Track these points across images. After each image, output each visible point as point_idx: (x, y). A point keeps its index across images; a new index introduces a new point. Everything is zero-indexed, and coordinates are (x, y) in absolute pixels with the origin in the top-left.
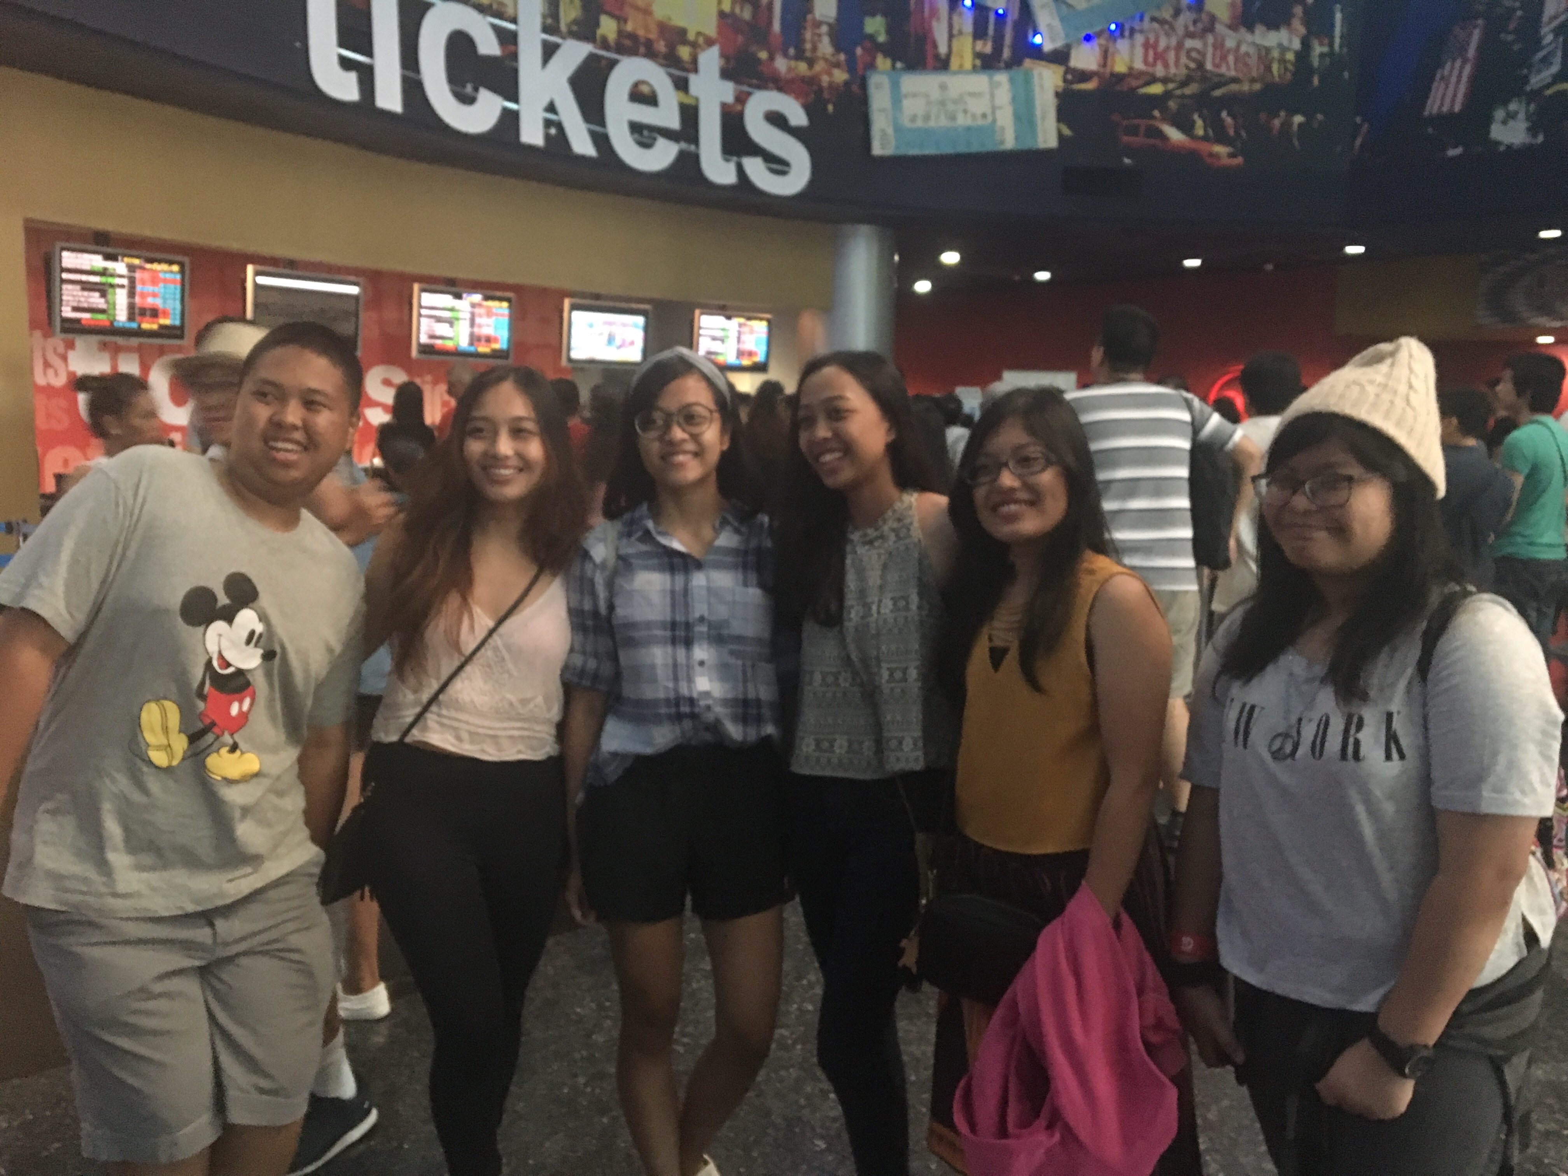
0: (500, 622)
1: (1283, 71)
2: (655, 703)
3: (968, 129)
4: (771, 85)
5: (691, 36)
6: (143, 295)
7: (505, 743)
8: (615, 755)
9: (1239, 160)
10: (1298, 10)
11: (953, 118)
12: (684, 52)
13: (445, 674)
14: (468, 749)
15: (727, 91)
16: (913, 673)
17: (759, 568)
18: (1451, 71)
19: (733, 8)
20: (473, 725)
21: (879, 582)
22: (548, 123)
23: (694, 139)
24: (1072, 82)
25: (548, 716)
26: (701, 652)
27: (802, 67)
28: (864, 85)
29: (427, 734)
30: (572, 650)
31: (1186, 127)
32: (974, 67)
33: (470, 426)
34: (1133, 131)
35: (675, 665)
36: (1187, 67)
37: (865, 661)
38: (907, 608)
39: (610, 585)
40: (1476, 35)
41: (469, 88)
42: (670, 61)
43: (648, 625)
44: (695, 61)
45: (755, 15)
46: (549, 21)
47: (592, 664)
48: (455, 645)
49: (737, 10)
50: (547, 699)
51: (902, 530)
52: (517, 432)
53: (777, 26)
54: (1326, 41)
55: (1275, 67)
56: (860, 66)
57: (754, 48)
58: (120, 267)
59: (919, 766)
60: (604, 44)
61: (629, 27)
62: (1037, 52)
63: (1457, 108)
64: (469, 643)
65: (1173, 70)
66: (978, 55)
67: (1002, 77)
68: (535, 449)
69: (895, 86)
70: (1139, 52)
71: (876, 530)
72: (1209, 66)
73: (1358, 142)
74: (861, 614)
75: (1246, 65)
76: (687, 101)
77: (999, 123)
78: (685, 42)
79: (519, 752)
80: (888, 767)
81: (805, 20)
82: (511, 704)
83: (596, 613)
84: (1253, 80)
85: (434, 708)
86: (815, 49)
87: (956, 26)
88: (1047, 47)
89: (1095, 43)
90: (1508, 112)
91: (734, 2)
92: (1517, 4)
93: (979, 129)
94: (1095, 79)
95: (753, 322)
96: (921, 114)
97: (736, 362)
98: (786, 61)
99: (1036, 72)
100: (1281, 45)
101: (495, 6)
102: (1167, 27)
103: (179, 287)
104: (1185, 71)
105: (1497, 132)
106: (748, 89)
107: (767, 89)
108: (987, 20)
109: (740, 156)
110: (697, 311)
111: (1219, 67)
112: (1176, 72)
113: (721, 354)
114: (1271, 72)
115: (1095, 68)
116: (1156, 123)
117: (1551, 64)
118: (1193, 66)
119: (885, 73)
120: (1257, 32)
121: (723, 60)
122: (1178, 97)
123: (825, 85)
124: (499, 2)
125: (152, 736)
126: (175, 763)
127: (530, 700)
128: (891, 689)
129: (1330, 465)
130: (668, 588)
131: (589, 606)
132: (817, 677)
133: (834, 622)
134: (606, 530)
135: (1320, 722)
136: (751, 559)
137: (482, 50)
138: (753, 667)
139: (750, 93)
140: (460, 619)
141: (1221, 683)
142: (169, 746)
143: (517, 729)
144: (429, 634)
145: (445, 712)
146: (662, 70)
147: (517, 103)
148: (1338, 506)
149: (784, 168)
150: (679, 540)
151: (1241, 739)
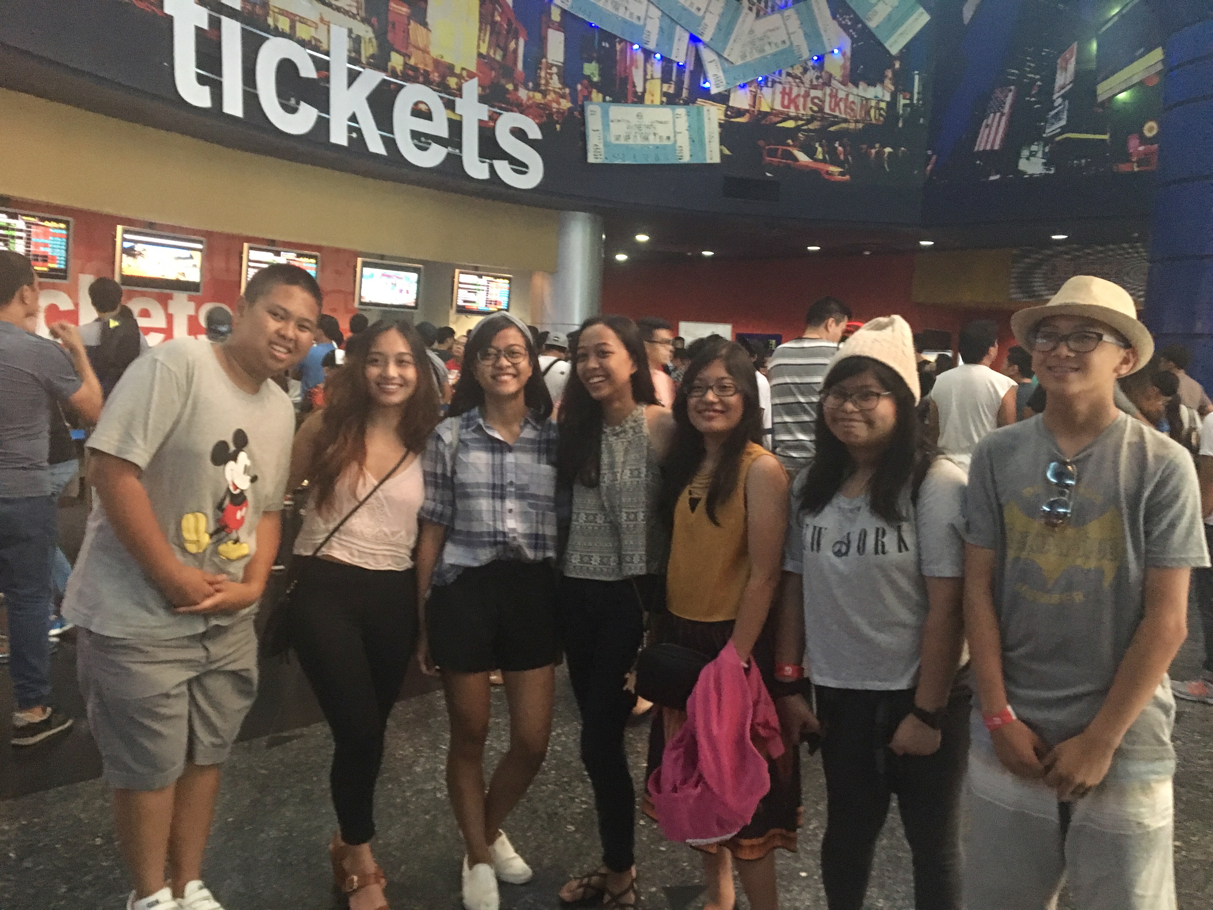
0: (381, 482)
1: (877, 116)
2: (481, 534)
3: (657, 147)
4: (515, 109)
5: (457, 71)
6: (37, 245)
7: (380, 558)
8: (452, 566)
9: (847, 177)
10: (889, 73)
11: (646, 139)
12: (452, 82)
13: (346, 512)
14: (356, 561)
15: (483, 112)
16: (641, 516)
17: (548, 451)
18: (993, 121)
19: (488, 52)
20: (361, 546)
21: (622, 460)
22: (351, 129)
23: (459, 146)
24: (731, 117)
25: (408, 544)
26: (510, 504)
27: (538, 96)
28: (582, 112)
29: (332, 551)
30: (426, 498)
31: (811, 153)
32: (662, 103)
33: (370, 357)
34: (773, 153)
35: (494, 511)
36: (811, 109)
37: (612, 507)
38: (639, 476)
39: (454, 457)
40: (1010, 95)
41: (293, 101)
42: (442, 87)
43: (478, 485)
44: (460, 89)
45: (504, 56)
46: (353, 55)
47: (439, 508)
48: (354, 495)
49: (492, 54)
50: (408, 533)
51: (637, 429)
52: (400, 362)
53: (520, 65)
54: (908, 95)
55: (872, 112)
56: (580, 98)
57: (503, 81)
58: (20, 223)
59: (643, 572)
60: (394, 74)
61: (412, 62)
62: (706, 94)
63: (996, 147)
64: (362, 493)
65: (802, 112)
66: (665, 94)
67: (681, 111)
68: (411, 373)
69: (605, 114)
70: (778, 97)
71: (621, 427)
72: (827, 110)
73: (929, 168)
74: (611, 479)
75: (852, 110)
76: (453, 117)
77: (679, 144)
78: (454, 75)
79: (389, 565)
80: (625, 573)
81: (541, 63)
82: (386, 534)
83: (444, 475)
84: (857, 121)
85: (336, 534)
86: (547, 83)
87: (649, 73)
88: (714, 91)
89: (748, 89)
90: (1031, 152)
91: (489, 47)
92: (1038, 77)
93: (664, 147)
94: (748, 115)
95: (498, 280)
96: (623, 134)
97: (486, 309)
98: (526, 91)
99: (705, 109)
100: (876, 97)
101: (313, 42)
102: (797, 80)
103: (64, 240)
104: (810, 113)
105: (1024, 165)
106: (498, 111)
107: (512, 111)
108: (671, 69)
109: (491, 159)
110: (457, 271)
111: (834, 111)
112: (804, 113)
113: (474, 302)
114: (870, 116)
115: (747, 107)
116: (789, 149)
117: (1060, 119)
118: (815, 109)
119: (598, 104)
120: (861, 87)
121: (480, 89)
122: (805, 130)
123: (554, 110)
124: (316, 39)
125: (188, 535)
126: (201, 551)
127: (397, 532)
128: (628, 525)
129: (866, 386)
130: (491, 462)
131: (439, 471)
132: (583, 516)
133: (594, 484)
134: (452, 423)
135: (860, 535)
136: (543, 446)
137: (303, 74)
138: (543, 514)
139: (500, 114)
140: (358, 479)
141: (801, 515)
142: (198, 541)
143: (388, 550)
144: (338, 487)
145: (343, 537)
146: (436, 94)
147: (328, 113)
148: (870, 410)
149: (524, 169)
150: (499, 432)
151: (815, 547)
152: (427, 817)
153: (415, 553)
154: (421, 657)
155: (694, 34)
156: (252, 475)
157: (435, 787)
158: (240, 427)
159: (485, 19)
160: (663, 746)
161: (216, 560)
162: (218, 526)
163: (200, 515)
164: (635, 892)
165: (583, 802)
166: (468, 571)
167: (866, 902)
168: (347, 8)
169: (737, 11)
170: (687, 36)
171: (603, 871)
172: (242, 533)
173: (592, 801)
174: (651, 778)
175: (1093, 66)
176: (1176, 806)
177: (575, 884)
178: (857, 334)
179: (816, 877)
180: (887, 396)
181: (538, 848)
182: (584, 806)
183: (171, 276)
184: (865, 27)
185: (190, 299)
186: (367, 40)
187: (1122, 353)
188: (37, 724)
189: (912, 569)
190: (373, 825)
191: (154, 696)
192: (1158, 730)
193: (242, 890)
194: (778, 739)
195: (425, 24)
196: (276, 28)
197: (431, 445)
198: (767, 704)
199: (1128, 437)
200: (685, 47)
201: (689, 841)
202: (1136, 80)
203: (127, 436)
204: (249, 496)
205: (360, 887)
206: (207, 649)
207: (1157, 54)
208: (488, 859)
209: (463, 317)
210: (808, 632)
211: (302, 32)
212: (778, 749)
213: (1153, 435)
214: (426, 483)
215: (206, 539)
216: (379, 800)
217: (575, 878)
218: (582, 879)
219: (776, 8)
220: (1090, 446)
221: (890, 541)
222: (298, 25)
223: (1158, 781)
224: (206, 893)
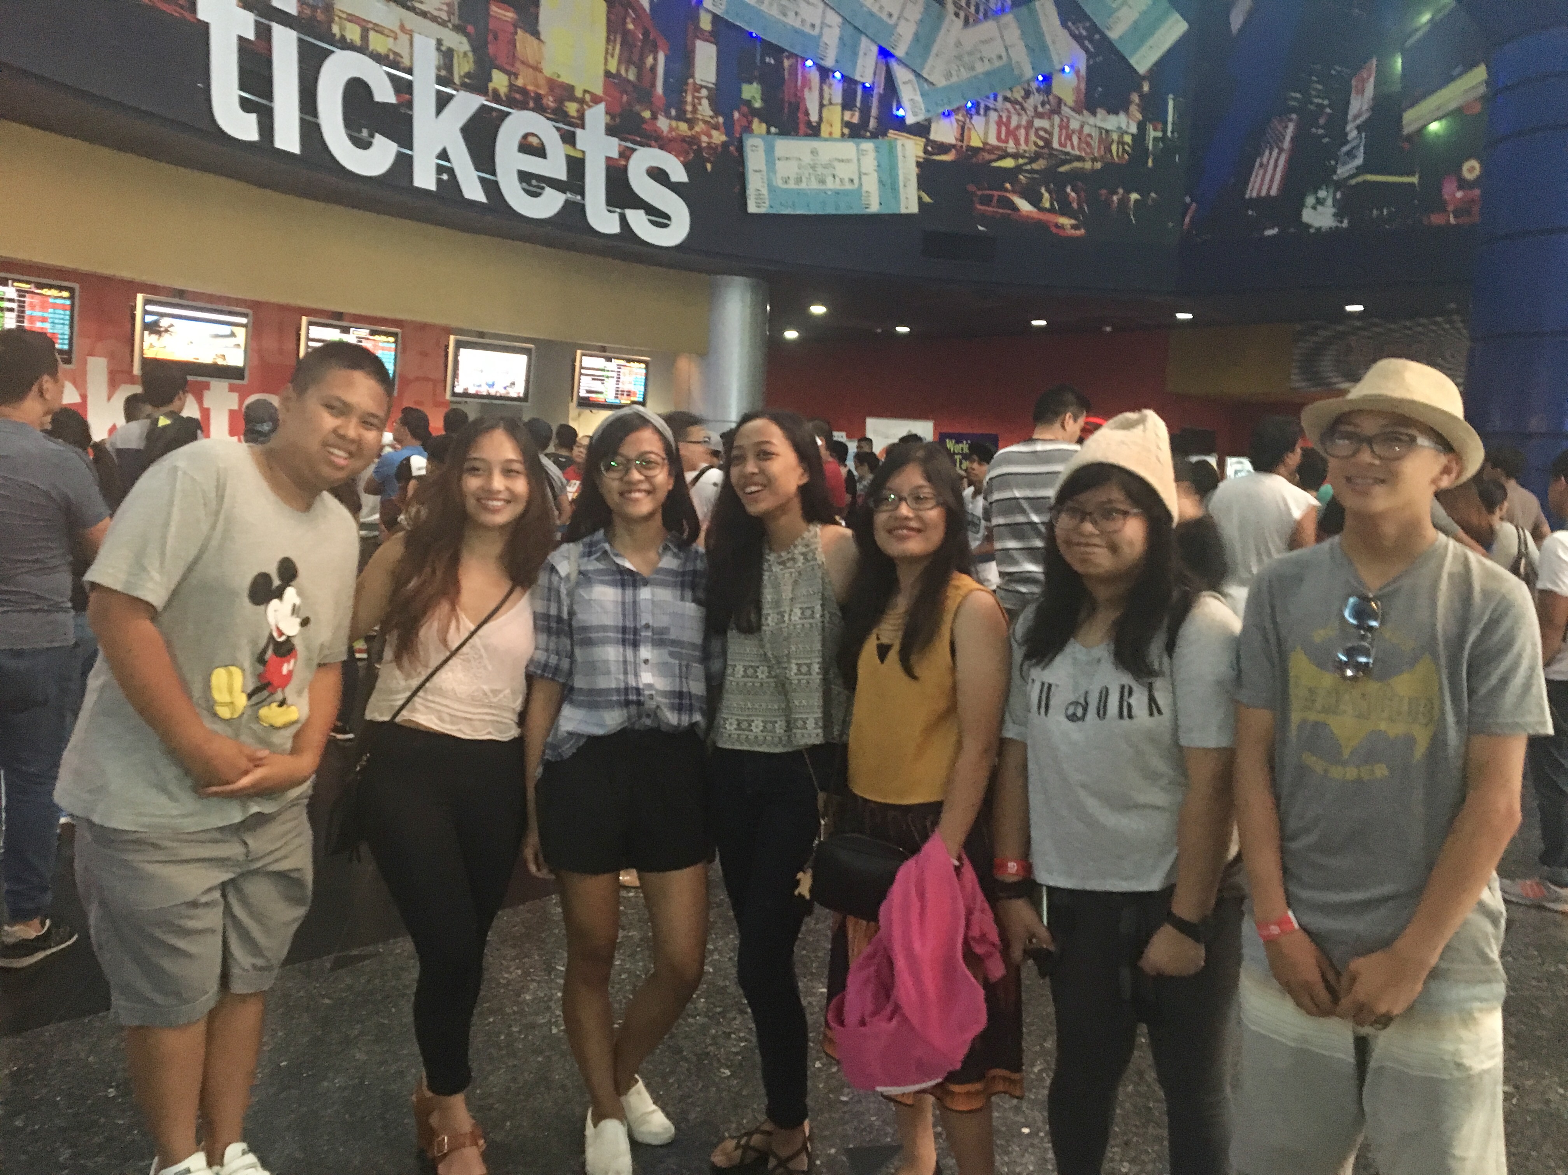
0: (479, 627)
1: (1120, 152)
2: (608, 691)
3: (837, 193)
4: (653, 143)
5: (579, 94)
6: (32, 319)
7: (478, 724)
8: (570, 734)
9: (1082, 231)
10: (1135, 98)
11: (823, 182)
12: (572, 108)
14: (447, 728)
15: (613, 147)
16: (816, 668)
17: (693, 587)
18: (1269, 159)
19: (618, 70)
20: (452, 709)
21: (790, 596)
22: (440, 169)
23: (581, 191)
24: (932, 154)
25: (513, 706)
26: (645, 652)
27: (683, 127)
28: (740, 149)
29: (415, 715)
30: (536, 648)
31: (1035, 201)
32: (843, 135)
33: (467, 465)
34: (987, 200)
35: (625, 662)
36: (1036, 144)
37: (778, 657)
38: (812, 616)
39: (570, 594)
40: (1291, 127)
41: (365, 133)
42: (558, 115)
43: (604, 628)
44: (582, 117)
45: (639, 76)
46: (443, 73)
47: (553, 660)
48: (444, 642)
49: (623, 72)
50: (513, 692)
51: (809, 556)
52: (508, 472)
53: (659, 89)
54: (1160, 126)
55: (1114, 148)
56: (737, 128)
57: (638, 108)
58: (10, 292)
59: (819, 741)
60: (496, 98)
61: (520, 82)
62: (900, 124)
63: (1274, 192)
64: (454, 640)
65: (1023, 147)
66: (847, 124)
67: (868, 146)
68: (520, 486)
69: (770, 150)
70: (993, 128)
71: (789, 553)
72: (1055, 145)
73: (1187, 220)
74: (776, 621)
75: (1089, 145)
76: (573, 153)
77: (865, 188)
78: (573, 99)
79: (489, 733)
80: (795, 743)
81: (687, 84)
82: (485, 694)
83: (559, 617)
84: (1094, 160)
85: (421, 693)
86: (695, 110)
87: (826, 96)
88: (910, 120)
89: (953, 119)
90: (1317, 199)
91: (620, 62)
92: (1326, 102)
93: (846, 193)
94: (954, 151)
95: (632, 364)
96: (793, 176)
97: (617, 401)
98: (668, 121)
99: (899, 143)
100: (1119, 128)
101: (391, 57)
102: (1017, 107)
103: (68, 313)
104: (1034, 148)
105: (1308, 216)
106: (631, 145)
107: (650, 146)
108: (855, 92)
109: (623, 208)
110: (579, 352)
111: (1065, 146)
112: (1026, 148)
113: (601, 393)
114: (1111, 151)
115: (953, 141)
116: (1008, 195)
117: (1355, 157)
118: (1041, 143)
119: (760, 136)
120: (1099, 116)
121: (608, 117)
122: (1027, 171)
123: (704, 145)
124: (395, 53)
125: (219, 695)
126: (236, 716)
127: (500, 691)
128: (799, 681)
129: (1110, 501)
130: (620, 599)
131: (553, 611)
132: (740, 670)
133: (752, 628)
134: (568, 550)
135: (1101, 693)
136: (688, 578)
137: (378, 98)
138: (687, 666)
139: (634, 150)
140: (449, 622)
141: (1025, 667)
142: (232, 703)
143: (487, 714)
144: (422, 632)
145: (430, 698)
146: (550, 124)
147: (411, 149)
148: (1115, 532)
149: (666, 221)
150: (630, 561)
151: (1043, 710)
152: (540, 1059)
153: (522, 718)
154: (529, 853)
155: (884, 46)
156: (304, 616)
157: (550, 1021)
158: (286, 555)
159: (615, 27)
160: (846, 968)
161: (255, 726)
162: (259, 684)
163: (233, 669)
164: (809, 1155)
165: (741, 1039)
166: (593, 740)
167: (1106, 1166)
168: (436, 13)
169: (940, 18)
170: (875, 49)
171: (767, 1127)
172: (290, 692)
173: (754, 1040)
174: (831, 1006)
175: (1397, 87)
176: (1505, 1039)
177: (730, 1144)
178: (1099, 435)
179: (1042, 1134)
180: (1135, 515)
181: (682, 1099)
182: (742, 1044)
183: (206, 358)
184: (1104, 37)
185: (232, 389)
186: (461, 55)
187: (1443, 460)
188: (32, 940)
189: (1167, 738)
190: (469, 1070)
191: (176, 905)
192: (1483, 944)
193: (299, 1155)
194: (998, 955)
195: (536, 34)
196: (343, 37)
197: (543, 578)
198: (983, 911)
199: (1449, 565)
200: (873, 63)
201: (879, 1089)
202: (1453, 106)
203: (139, 566)
204: (298, 644)
205: (451, 1151)
206: (245, 844)
207: (1480, 73)
208: (620, 1114)
209: (587, 412)
210: (1034, 817)
211: (377, 43)
212: (997, 970)
213: (1480, 562)
214: (536, 628)
215: (242, 701)
216: (477, 1039)
217: (732, 1138)
218: (739, 1138)
219: (989, 14)
220: (1400, 577)
221: (1139, 700)
222: (372, 35)
223: (1481, 1010)
224: (251, 1158)
